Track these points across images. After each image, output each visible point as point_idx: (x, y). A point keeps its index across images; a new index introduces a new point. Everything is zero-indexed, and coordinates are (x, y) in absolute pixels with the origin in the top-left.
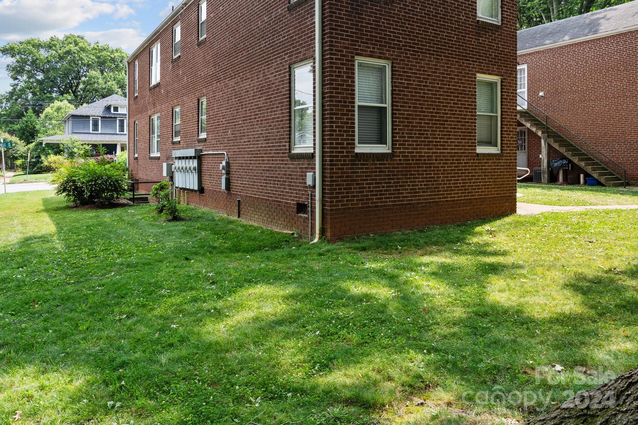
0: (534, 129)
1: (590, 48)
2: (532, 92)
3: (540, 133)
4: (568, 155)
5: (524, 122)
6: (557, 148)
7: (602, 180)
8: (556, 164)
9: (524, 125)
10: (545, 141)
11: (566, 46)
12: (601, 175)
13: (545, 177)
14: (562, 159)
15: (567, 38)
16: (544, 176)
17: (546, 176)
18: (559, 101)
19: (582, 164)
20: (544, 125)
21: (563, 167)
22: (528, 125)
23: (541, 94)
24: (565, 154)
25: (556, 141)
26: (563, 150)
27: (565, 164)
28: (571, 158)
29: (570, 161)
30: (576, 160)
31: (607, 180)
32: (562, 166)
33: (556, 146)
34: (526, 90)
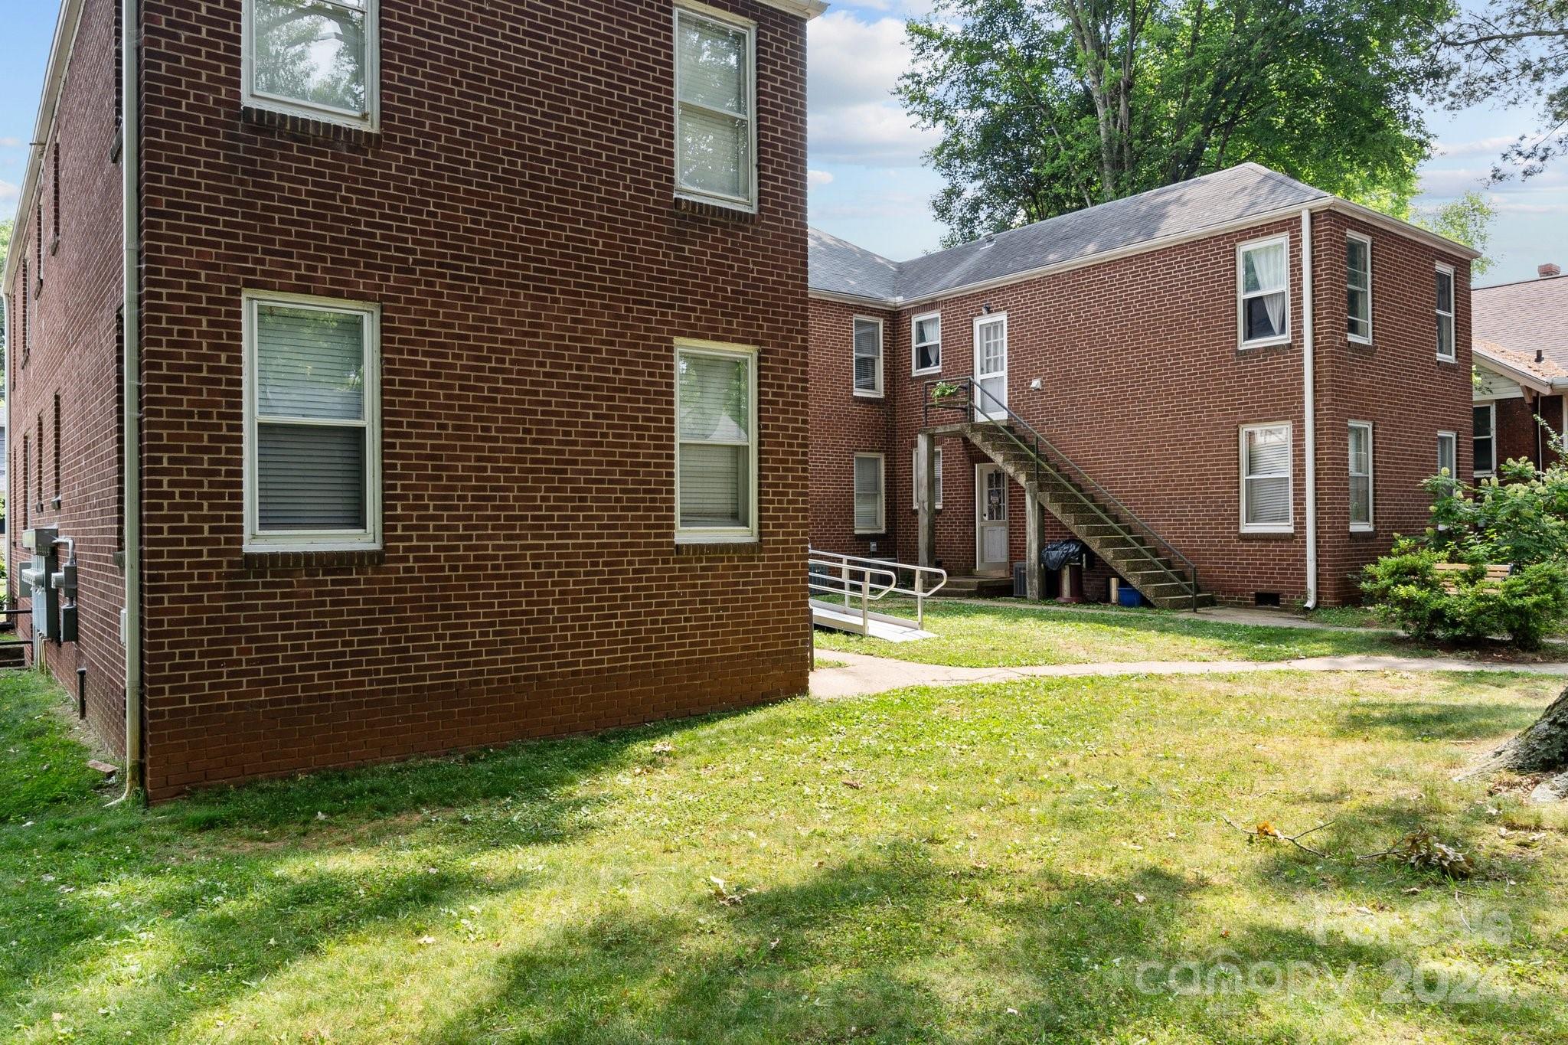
0: (1010, 470)
1: (1135, 275)
2: (1017, 379)
3: (1022, 480)
4: (1080, 531)
5: (990, 453)
6: (1059, 516)
7: (1149, 592)
8: (1054, 555)
9: (990, 460)
10: (1033, 498)
11: (1086, 269)
12: (1147, 579)
13: (1033, 585)
14: (1067, 542)
15: (1091, 248)
16: (1031, 583)
17: (1036, 581)
18: (1072, 400)
19: (1108, 554)
20: (1032, 460)
21: (1070, 561)
22: (998, 459)
23: (1036, 383)
24: (1074, 529)
25: (1056, 499)
26: (1068, 520)
27: (1073, 554)
28: (1086, 540)
29: (1085, 548)
30: (1095, 544)
31: (1160, 592)
32: (1066, 560)
33: (1055, 509)
34: (1003, 373)
